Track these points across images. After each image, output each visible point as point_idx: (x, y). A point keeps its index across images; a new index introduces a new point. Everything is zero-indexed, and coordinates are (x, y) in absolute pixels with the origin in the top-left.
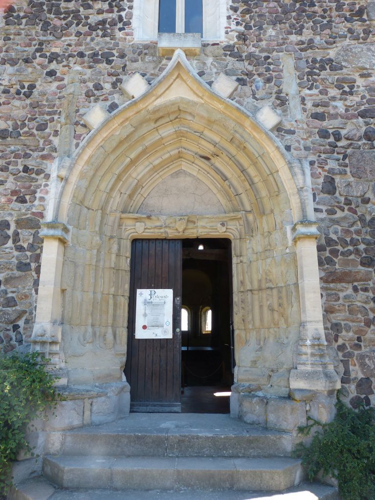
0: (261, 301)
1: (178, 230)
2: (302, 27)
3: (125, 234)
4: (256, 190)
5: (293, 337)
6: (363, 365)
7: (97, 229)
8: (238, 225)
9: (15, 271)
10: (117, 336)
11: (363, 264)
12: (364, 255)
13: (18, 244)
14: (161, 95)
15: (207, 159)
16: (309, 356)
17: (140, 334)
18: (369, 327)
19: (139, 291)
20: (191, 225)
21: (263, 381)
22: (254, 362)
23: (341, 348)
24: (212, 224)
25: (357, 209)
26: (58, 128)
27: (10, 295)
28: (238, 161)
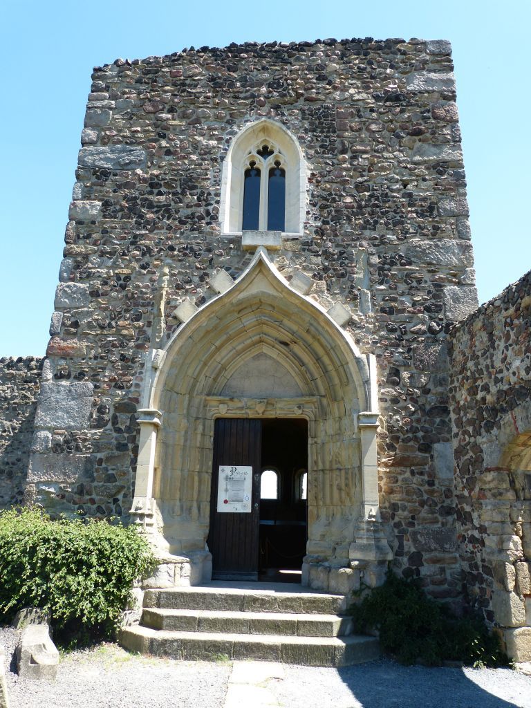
0: (331, 481)
1: (257, 411)
2: (376, 222)
3: (209, 416)
4: (330, 378)
5: (355, 514)
6: (415, 540)
7: (185, 411)
8: (313, 407)
9: (115, 451)
10: (201, 509)
11: (420, 450)
12: (422, 442)
13: (117, 426)
14: (244, 290)
15: (286, 344)
16: (365, 531)
17: (222, 508)
18: (423, 507)
19: (221, 468)
20: (270, 408)
21: (329, 553)
22: (323, 536)
23: (397, 525)
24: (289, 407)
25: (418, 399)
26: (151, 320)
27: (110, 472)
28: (313, 350)
